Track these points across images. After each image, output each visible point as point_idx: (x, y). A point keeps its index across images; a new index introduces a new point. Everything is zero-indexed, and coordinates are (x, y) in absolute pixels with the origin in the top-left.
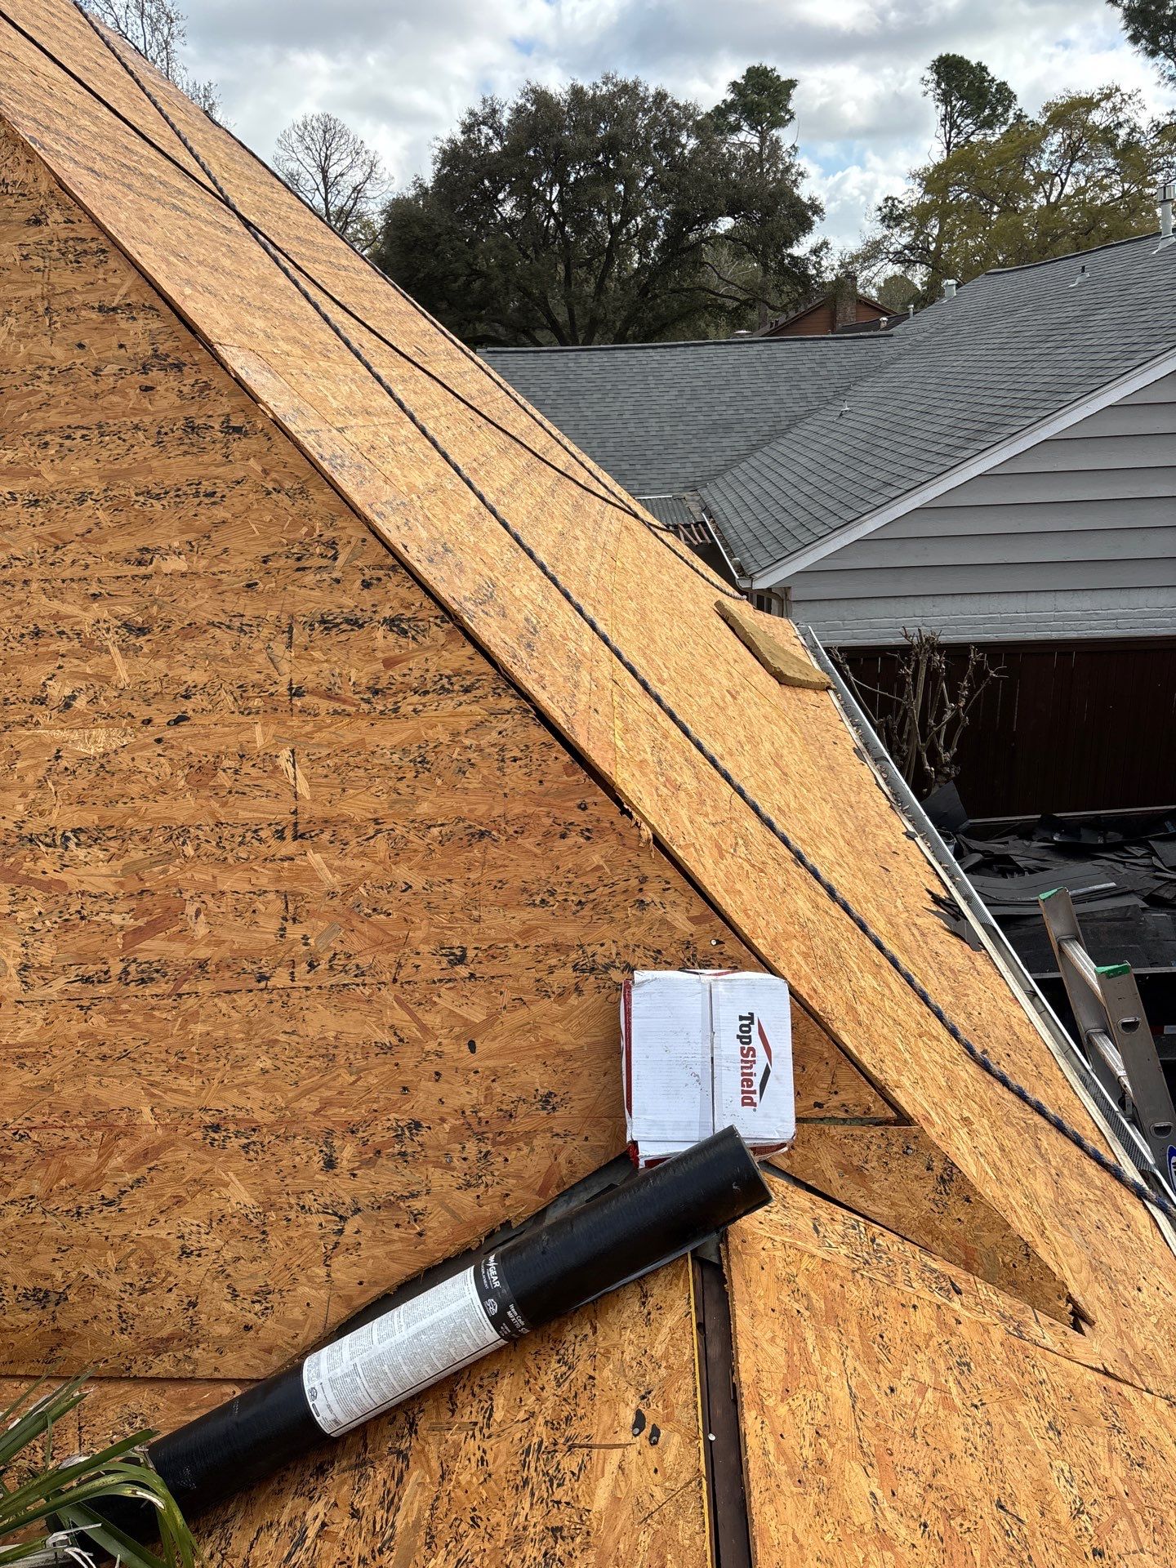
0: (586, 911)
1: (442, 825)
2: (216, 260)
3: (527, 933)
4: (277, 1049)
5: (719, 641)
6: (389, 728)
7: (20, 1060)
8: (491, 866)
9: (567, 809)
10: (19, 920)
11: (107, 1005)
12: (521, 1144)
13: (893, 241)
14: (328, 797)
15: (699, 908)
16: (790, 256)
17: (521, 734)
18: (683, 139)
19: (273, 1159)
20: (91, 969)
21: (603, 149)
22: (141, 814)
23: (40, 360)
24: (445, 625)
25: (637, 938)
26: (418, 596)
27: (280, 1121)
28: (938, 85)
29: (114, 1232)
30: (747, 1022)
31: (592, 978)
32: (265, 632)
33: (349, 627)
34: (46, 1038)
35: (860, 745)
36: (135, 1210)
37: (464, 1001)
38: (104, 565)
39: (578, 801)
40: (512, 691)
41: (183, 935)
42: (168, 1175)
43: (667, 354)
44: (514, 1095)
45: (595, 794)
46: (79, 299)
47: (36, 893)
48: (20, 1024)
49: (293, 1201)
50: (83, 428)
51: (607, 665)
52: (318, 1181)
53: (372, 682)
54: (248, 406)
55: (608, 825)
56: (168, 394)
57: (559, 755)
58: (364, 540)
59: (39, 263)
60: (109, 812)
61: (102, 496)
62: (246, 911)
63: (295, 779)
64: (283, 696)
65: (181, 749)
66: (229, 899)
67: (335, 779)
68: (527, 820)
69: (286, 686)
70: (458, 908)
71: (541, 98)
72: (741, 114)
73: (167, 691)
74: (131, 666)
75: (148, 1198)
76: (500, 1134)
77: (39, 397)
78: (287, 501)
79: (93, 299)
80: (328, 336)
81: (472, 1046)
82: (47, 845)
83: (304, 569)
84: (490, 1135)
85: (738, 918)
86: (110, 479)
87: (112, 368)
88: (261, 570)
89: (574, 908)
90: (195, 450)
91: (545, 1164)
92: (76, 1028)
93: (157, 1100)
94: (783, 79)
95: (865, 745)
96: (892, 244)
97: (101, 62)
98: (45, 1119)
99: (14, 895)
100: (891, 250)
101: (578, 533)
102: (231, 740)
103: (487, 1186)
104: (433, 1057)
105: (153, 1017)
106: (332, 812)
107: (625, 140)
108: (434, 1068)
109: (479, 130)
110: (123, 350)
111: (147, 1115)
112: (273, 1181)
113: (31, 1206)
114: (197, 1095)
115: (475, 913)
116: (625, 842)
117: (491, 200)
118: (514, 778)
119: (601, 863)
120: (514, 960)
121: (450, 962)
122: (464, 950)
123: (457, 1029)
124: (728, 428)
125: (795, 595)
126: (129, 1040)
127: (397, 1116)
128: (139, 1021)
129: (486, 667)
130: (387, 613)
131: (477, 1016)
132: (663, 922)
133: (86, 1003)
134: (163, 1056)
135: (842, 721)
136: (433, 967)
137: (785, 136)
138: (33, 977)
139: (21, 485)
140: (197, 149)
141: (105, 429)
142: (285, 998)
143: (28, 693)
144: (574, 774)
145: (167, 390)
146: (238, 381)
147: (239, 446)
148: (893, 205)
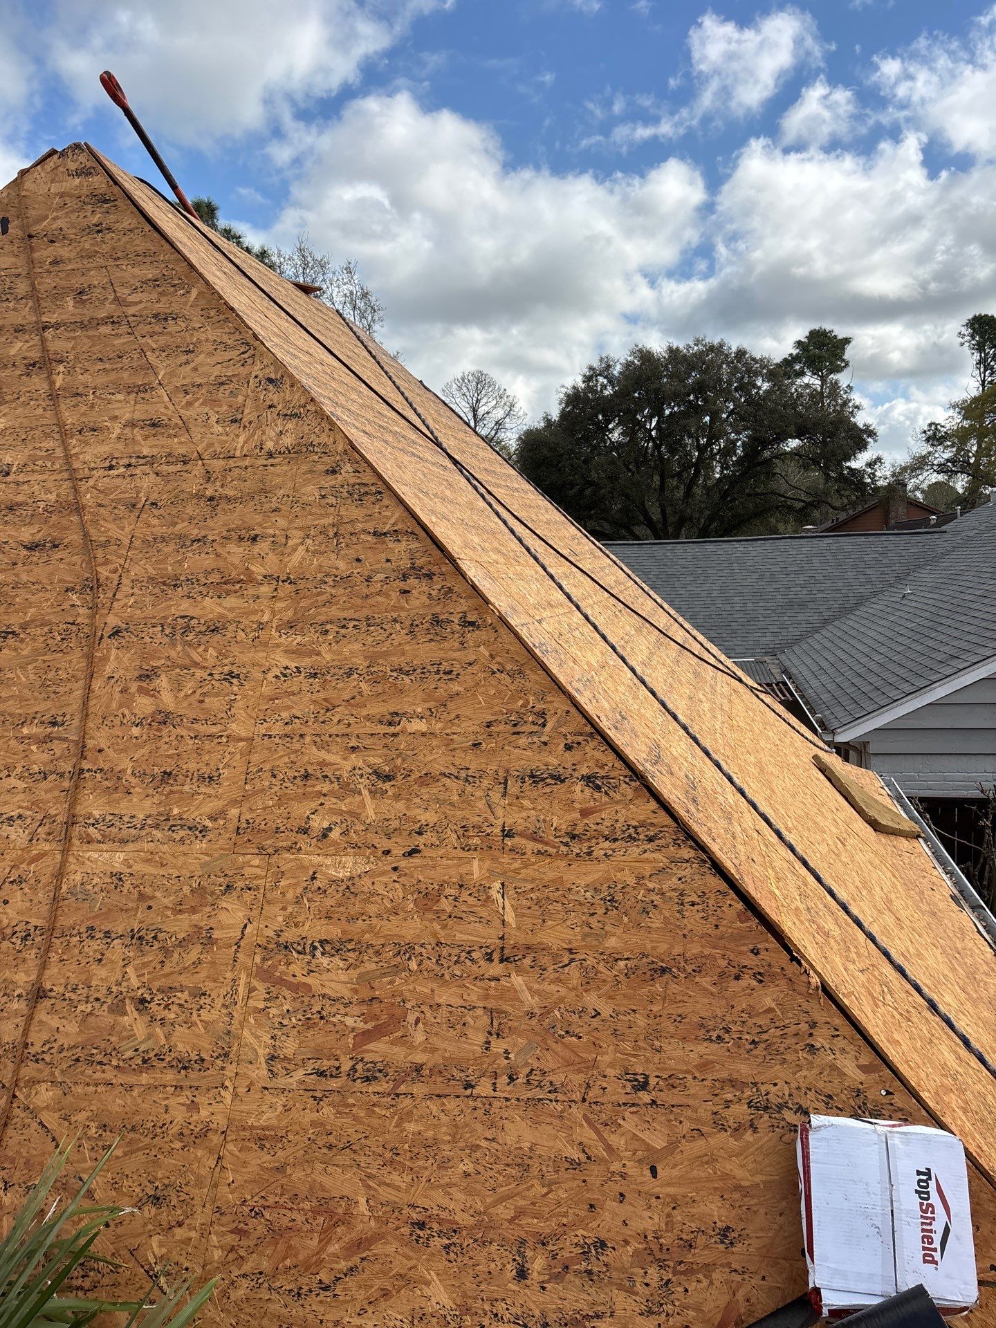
0: (760, 1051)
1: (628, 959)
2: (442, 492)
3: (704, 1066)
4: (478, 1154)
5: (821, 790)
6: (583, 869)
7: (261, 1141)
8: (671, 1000)
9: (741, 953)
10: (271, 1015)
11: (336, 1098)
12: (701, 1276)
13: (937, 455)
14: (530, 926)
15: (867, 1057)
16: (849, 468)
17: (698, 881)
18: (759, 383)
19: (471, 1262)
20: (326, 1064)
21: (693, 391)
22: (376, 931)
23: (328, 570)
24: (633, 783)
25: (808, 1081)
26: (610, 759)
27: (479, 1225)
28: (973, 337)
29: (327, 1317)
30: (924, 1178)
31: (766, 1117)
32: (485, 783)
33: (553, 782)
34: (284, 1123)
35: (956, 892)
36: (348, 1298)
37: (647, 1125)
38: (363, 724)
39: (751, 947)
40: (690, 843)
41: (403, 1040)
42: (377, 1267)
43: (749, 547)
44: (693, 1225)
45: (767, 941)
46: (360, 526)
47: (286, 993)
48: (264, 1108)
49: (487, 1307)
50: (355, 620)
51: (750, 817)
52: (510, 1290)
53: (570, 828)
54: (481, 606)
55: (779, 971)
56: (421, 596)
57: (733, 903)
58: (568, 712)
59: (333, 501)
60: (350, 927)
61: (365, 671)
62: (457, 1024)
63: (504, 908)
64: (497, 836)
65: (412, 877)
66: (444, 1012)
67: (536, 911)
68: (704, 960)
69: (500, 829)
70: (641, 1037)
71: (646, 356)
72: (804, 364)
73: (404, 827)
74: (377, 806)
75: (360, 1287)
76: (681, 1263)
77: (324, 597)
78: (508, 680)
79: (370, 527)
80: (515, 544)
81: (654, 1171)
82: (299, 952)
83: (518, 733)
84: (671, 1264)
85: (903, 1069)
86: (372, 659)
87: (380, 577)
88: (484, 733)
89: (748, 1047)
90: (438, 638)
91: (724, 1300)
92: (311, 1116)
93: (371, 1192)
94: (840, 337)
95: (961, 892)
96: (936, 458)
97: (356, 351)
98: (277, 1199)
99: (268, 993)
100: (935, 462)
101: (701, 697)
102: (452, 871)
103: (668, 1315)
104: (618, 1178)
105: (374, 1112)
106: (534, 940)
107: (711, 383)
108: (618, 1189)
109: (597, 381)
110: (389, 564)
111: (363, 1207)
112: (470, 1286)
113: (260, 1281)
114: (407, 1191)
115: (657, 1043)
116: (796, 988)
117: (603, 429)
118: (692, 921)
119: (773, 1005)
120: (692, 1091)
121: (633, 1087)
122: (646, 1077)
123: (640, 1153)
124: (802, 605)
125: (872, 748)
126: (351, 1131)
127: (585, 1233)
128: (362, 1115)
129: (668, 821)
130: (585, 771)
131: (659, 1143)
132: (833, 1068)
133: (319, 1094)
134: (380, 1150)
135: (935, 868)
136: (618, 1091)
137: (843, 379)
138: (278, 1067)
139: (306, 662)
140: (419, 410)
141: (371, 621)
142: (487, 1106)
143: (295, 824)
144: (747, 921)
145: (420, 593)
146: (474, 587)
147: (472, 636)
148: (936, 429)
